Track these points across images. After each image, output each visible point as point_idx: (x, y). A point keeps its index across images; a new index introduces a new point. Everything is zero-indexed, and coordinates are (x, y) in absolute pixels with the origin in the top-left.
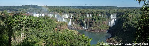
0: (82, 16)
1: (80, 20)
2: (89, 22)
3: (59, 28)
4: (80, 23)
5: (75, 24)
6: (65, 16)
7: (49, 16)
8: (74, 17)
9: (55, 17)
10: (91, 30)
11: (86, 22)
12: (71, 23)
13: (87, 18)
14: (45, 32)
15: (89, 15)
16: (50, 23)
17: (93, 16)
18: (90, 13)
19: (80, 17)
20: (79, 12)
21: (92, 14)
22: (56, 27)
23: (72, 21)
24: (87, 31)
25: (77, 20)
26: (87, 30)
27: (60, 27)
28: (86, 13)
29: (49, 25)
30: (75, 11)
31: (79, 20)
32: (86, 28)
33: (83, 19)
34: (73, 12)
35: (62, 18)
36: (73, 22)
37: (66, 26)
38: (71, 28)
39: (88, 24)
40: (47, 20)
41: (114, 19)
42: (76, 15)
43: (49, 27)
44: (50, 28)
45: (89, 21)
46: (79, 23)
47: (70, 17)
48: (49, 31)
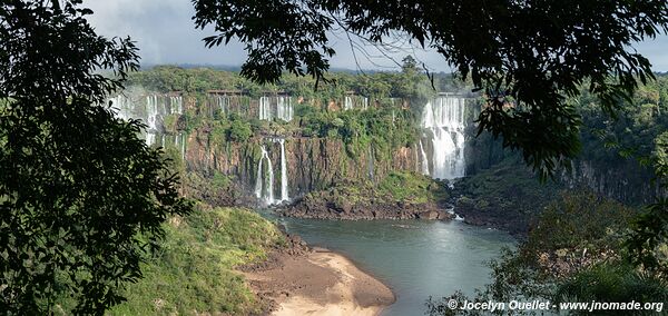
2: (299, 156)
11: (274, 151)
17: (298, 111)
28: (249, 93)
32: (278, 194)
33: (248, 129)
41: (454, 136)
45: (298, 144)
46: (213, 161)
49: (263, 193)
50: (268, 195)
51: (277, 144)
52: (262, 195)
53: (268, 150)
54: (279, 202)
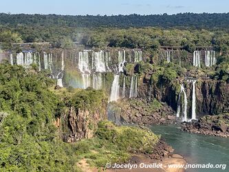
0: (169, 61)
1: (163, 80)
2: (204, 92)
3: (69, 117)
4: (161, 92)
5: (139, 96)
6: (90, 62)
7: (15, 63)
8: (134, 65)
9: (43, 67)
10: (217, 129)
11: (188, 87)
12: (121, 94)
13: (193, 71)
14: (12, 140)
15: (203, 57)
16: (32, 95)
17: (219, 61)
18: (205, 46)
19: (161, 63)
20: (156, 42)
21: (218, 50)
22: (58, 116)
23: (121, 86)
24: (196, 131)
25: (145, 80)
26: (197, 125)
27: (73, 114)
28: (186, 48)
29: (26, 105)
30: (135, 35)
31: (155, 78)
32: (190, 116)
33: (174, 74)
34: (128, 44)
35: (78, 70)
36: (128, 87)
37: (99, 111)
38: (122, 119)
39: (201, 99)
40: (15, 82)
42: (139, 57)
43: (25, 115)
44: (31, 119)
45: (204, 84)
46: (154, 93)
47: (113, 63)
48: (27, 135)
49: (182, 114)
50: (184, 116)
51: (191, 84)
52: (180, 115)
53: (185, 87)
54: (190, 121)
